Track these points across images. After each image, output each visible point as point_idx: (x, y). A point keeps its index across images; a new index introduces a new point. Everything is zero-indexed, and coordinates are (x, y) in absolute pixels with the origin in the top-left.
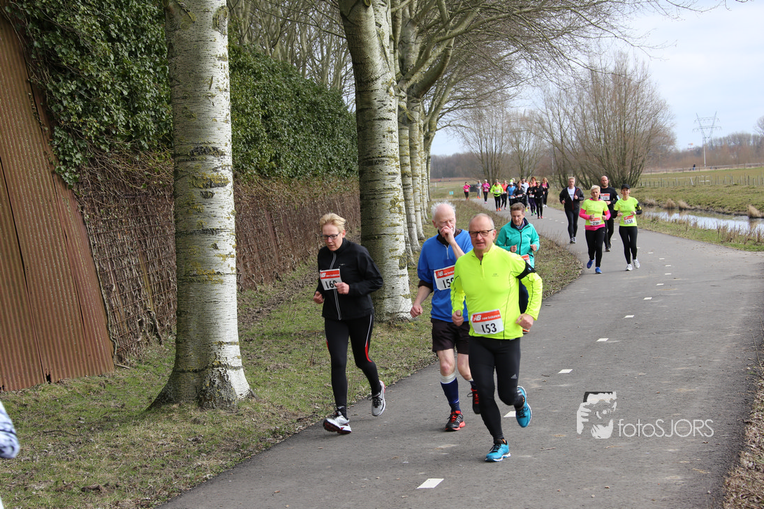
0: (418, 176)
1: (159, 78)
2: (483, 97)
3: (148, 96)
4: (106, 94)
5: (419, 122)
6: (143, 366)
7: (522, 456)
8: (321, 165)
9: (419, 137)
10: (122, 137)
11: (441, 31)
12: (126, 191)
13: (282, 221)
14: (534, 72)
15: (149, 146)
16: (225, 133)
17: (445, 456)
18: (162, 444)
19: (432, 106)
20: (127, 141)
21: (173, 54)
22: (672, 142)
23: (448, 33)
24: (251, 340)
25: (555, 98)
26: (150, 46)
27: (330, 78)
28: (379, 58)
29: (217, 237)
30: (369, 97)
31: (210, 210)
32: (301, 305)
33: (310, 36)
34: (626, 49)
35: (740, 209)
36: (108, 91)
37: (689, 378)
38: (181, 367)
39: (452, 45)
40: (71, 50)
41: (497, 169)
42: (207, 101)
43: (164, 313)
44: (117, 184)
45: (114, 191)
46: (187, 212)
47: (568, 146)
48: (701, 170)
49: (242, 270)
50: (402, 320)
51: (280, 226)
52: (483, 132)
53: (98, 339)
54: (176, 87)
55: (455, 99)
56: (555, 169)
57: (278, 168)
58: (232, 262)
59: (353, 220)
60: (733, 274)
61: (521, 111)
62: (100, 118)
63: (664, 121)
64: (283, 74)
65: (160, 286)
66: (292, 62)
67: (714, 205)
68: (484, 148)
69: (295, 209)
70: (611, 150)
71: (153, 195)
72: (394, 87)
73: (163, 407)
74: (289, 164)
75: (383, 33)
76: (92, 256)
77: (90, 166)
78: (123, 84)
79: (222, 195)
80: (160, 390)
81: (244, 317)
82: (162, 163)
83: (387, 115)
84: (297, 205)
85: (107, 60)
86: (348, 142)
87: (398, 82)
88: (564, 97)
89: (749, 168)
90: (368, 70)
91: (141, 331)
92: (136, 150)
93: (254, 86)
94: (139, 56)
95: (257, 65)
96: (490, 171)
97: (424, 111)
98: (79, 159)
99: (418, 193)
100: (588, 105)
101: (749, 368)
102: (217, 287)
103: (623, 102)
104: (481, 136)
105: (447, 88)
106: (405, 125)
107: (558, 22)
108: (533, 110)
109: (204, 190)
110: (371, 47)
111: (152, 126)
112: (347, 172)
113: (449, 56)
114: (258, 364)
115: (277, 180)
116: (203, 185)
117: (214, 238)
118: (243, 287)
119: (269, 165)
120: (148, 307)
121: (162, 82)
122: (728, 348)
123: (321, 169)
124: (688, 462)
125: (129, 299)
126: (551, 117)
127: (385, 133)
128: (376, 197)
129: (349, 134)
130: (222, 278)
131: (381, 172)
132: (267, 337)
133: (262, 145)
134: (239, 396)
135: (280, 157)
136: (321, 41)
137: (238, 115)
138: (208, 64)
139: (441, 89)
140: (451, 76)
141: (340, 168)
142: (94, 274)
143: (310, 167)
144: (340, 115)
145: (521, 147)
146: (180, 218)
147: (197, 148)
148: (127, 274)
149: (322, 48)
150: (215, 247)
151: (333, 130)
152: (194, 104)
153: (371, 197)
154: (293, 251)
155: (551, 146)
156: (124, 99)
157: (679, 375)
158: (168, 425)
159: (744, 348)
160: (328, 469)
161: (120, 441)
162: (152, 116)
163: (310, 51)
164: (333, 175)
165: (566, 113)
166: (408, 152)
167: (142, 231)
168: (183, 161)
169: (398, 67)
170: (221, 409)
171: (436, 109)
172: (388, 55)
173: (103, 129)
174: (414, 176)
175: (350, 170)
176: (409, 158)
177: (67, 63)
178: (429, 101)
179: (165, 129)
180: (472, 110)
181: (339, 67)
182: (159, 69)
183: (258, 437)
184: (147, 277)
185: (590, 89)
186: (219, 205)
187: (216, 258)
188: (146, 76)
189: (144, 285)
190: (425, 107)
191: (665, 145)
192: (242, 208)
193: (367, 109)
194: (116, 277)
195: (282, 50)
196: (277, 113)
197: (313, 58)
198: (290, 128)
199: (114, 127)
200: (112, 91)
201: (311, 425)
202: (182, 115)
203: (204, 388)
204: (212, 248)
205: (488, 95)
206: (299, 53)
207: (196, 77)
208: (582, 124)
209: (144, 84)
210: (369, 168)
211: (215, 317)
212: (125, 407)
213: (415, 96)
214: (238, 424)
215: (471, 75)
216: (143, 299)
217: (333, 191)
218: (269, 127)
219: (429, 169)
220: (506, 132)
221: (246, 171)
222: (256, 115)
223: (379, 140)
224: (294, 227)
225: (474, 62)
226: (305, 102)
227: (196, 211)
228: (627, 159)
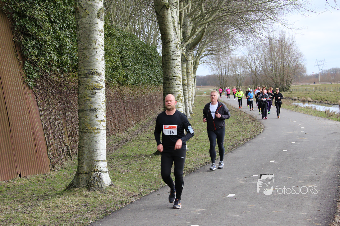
0: (190, 85)
1: (73, 40)
2: (221, 50)
3: (68, 47)
5: (191, 61)
6: (63, 170)
7: (235, 215)
8: (147, 79)
9: (191, 68)
10: (56, 66)
11: (201, 20)
12: (57, 91)
13: (128, 105)
14: (243, 39)
15: (67, 70)
16: (102, 65)
17: (200, 214)
18: (71, 207)
19: (197, 53)
20: (58, 68)
21: (79, 29)
22: (305, 71)
23: (205, 21)
24: (113, 159)
25: (253, 51)
26: (69, 25)
27: (152, 40)
28: (173, 32)
29: (97, 112)
30: (168, 50)
31: (94, 100)
32: (136, 143)
33: (143, 21)
34: (285, 29)
35: (335, 102)
36: (49, 45)
37: (312, 180)
38: (80, 171)
39: (206, 27)
40: (33, 26)
41: (226, 82)
42: (94, 51)
43: (74, 146)
44: (53, 87)
45: (51, 90)
46: (84, 101)
47: (258, 72)
48: (318, 84)
49: (109, 126)
51: (127, 107)
53: (43, 157)
54: (80, 44)
55: (208, 50)
56: (252, 82)
57: (127, 81)
58: (104, 124)
59: (161, 104)
60: (332, 132)
61: (237, 56)
62: (45, 58)
63: (301, 62)
64: (130, 38)
65: (72, 133)
66: (135, 33)
67: (324, 100)
68: (220, 73)
69: (134, 99)
70: (278, 75)
71: (70, 92)
72: (180, 45)
73: (71, 190)
74: (132, 79)
75: (175, 21)
76: (41, 120)
77: (41, 79)
78: (56, 42)
79: (100, 93)
80: (70, 181)
81: (110, 148)
82: (73, 78)
83: (176, 58)
84: (135, 97)
85: (49, 31)
86: (159, 69)
87: (181, 43)
88: (256, 50)
89: (339, 84)
90: (167, 37)
91: (63, 154)
92: (62, 72)
93: (117, 44)
94: (64, 29)
95: (118, 34)
96: (223, 83)
97: (194, 56)
98: (36, 76)
99: (190, 93)
100: (267, 55)
101: (339, 176)
102: (97, 135)
103: (283, 53)
104: (219, 67)
105: (204, 46)
106: (185, 62)
107: (254, 17)
108: (242, 56)
109: (92, 91)
110: (169, 27)
111: (69, 61)
113: (205, 31)
114: (116, 170)
115: (126, 86)
116: (91, 88)
117: (96, 113)
118: (108, 135)
119: (123, 79)
120: (66, 143)
121: (74, 42)
122: (329, 166)
123: (146, 81)
124: (311, 219)
125: (58, 139)
126: (251, 59)
127: (175, 66)
129: (159, 66)
131: (173, 84)
132: (120, 157)
133: (120, 70)
134: (106, 185)
135: (127, 76)
136: (148, 24)
137: (109, 57)
138: (94, 34)
139: (201, 46)
140: (206, 40)
141: (155, 81)
142: (42, 128)
143: (142, 80)
144: (155, 57)
145: (237, 72)
146: (81, 103)
147: (89, 72)
148: (57, 128)
149: (148, 27)
150: (97, 117)
151: (152, 64)
152: (88, 52)
154: (133, 118)
155: (251, 72)
156: (57, 49)
157: (307, 178)
158: (73, 198)
159: (337, 166)
161: (51, 205)
162: (69, 57)
163: (142, 28)
164: (152, 84)
165: (258, 57)
166: (186, 74)
167: (64, 109)
168: (82, 77)
169: (182, 36)
170: (98, 191)
171: (199, 55)
172: (177, 31)
173: (47, 62)
174: (188, 85)
175: (159, 82)
176: (186, 77)
177: (31, 32)
178: (196, 51)
179: (76, 62)
180: (215, 56)
181: (156, 35)
182: (73, 36)
183: (114, 204)
184: (66, 129)
185: (268, 47)
186: (99, 98)
187: (97, 122)
188: (67, 39)
189: (65, 133)
190: (194, 54)
191: (302, 73)
192: (110, 98)
193: (167, 55)
194: (52, 129)
195: (130, 27)
196: (127, 56)
197: (144, 31)
198: (133, 63)
199: (52, 62)
200: (51, 45)
201: (139, 199)
202: (82, 57)
203: (90, 181)
204: (95, 118)
205: (223, 49)
206: (137, 29)
207: (89, 40)
208: (264, 63)
209: (66, 42)
210: (167, 81)
211: (96, 149)
212: (54, 189)
213: (189, 49)
214: (105, 198)
215: (215, 40)
216: (64, 139)
217: (152, 91)
218: (123, 62)
219: (196, 81)
220: (231, 66)
221: (112, 82)
222: (117, 57)
223: (172, 69)
224: (134, 107)
225: (216, 34)
226: (140, 51)
227: (88, 101)
228: (285, 78)
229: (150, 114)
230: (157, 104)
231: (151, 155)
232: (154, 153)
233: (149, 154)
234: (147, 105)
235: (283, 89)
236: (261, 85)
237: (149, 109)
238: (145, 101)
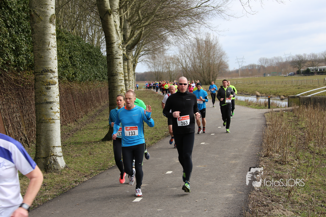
0: (131, 81)
1: (27, 42)
2: (156, 50)
3: (23, 49)
4: (6, 48)
5: (131, 59)
8: (93, 76)
9: (131, 66)
10: (13, 65)
11: (139, 24)
12: (15, 87)
14: (175, 40)
15: (24, 69)
16: (55, 64)
17: (143, 189)
19: (136, 53)
20: (15, 67)
21: (34, 33)
22: (227, 67)
23: (142, 25)
24: (66, 145)
25: (183, 50)
26: (24, 29)
27: (95, 42)
28: (115, 35)
30: (112, 50)
31: (49, 94)
32: (85, 131)
33: (87, 26)
34: (210, 32)
35: (253, 93)
36: (7, 47)
37: (235, 157)
38: (38, 156)
39: (143, 30)
41: (161, 78)
42: (48, 51)
43: (30, 135)
44: (11, 84)
45: (10, 87)
46: (40, 95)
47: (189, 69)
48: (238, 78)
49: (62, 118)
51: (76, 100)
54: (35, 46)
55: (145, 50)
57: (75, 78)
58: (58, 115)
59: (105, 98)
61: (170, 55)
62: (3, 58)
63: (224, 59)
64: (77, 41)
65: (29, 124)
66: (80, 36)
67: (244, 91)
68: (156, 69)
69: (82, 94)
70: (205, 71)
71: (26, 88)
72: (121, 46)
74: (80, 76)
75: (117, 25)
76: (1, 113)
78: (13, 44)
79: (54, 88)
81: (63, 136)
82: (29, 76)
83: (119, 57)
84: (83, 92)
85: (6, 35)
86: (103, 67)
87: (122, 44)
88: (186, 50)
89: (256, 77)
90: (111, 39)
92: (19, 70)
93: (65, 45)
94: (19, 33)
95: (67, 37)
96: (159, 79)
97: (133, 55)
99: (131, 87)
100: (196, 53)
101: (257, 153)
102: (52, 124)
103: (209, 52)
104: (155, 65)
105: (141, 46)
106: (126, 61)
107: (184, 21)
108: (175, 55)
110: (112, 30)
111: (25, 61)
113: (142, 34)
114: (68, 155)
115: (75, 82)
116: (46, 84)
117: (51, 105)
118: (63, 123)
119: (72, 77)
120: (24, 133)
121: (29, 44)
122: (249, 146)
123: (92, 78)
124: (235, 189)
125: (16, 130)
126: (182, 58)
127: (118, 64)
128: (115, 89)
129: (103, 64)
130: (54, 121)
131: (117, 79)
132: (72, 144)
133: (69, 69)
134: (61, 167)
135: (76, 74)
136: (92, 28)
137: (59, 57)
138: (48, 37)
139: (139, 47)
140: (143, 42)
142: (2, 120)
143: (88, 77)
145: (171, 69)
146: (37, 97)
147: (44, 70)
148: (15, 120)
149: (92, 30)
150: (52, 109)
151: (97, 63)
152: (42, 52)
153: (113, 89)
154: (82, 110)
155: (182, 69)
156: (13, 50)
157: (231, 156)
159: (255, 146)
160: (97, 195)
162: (25, 57)
163: (87, 32)
164: (97, 80)
166: (127, 71)
167: (21, 103)
168: (38, 75)
169: (122, 38)
170: (54, 172)
171: (138, 54)
172: (119, 34)
173: (5, 62)
174: (129, 81)
175: (104, 78)
176: (127, 73)
179: (30, 62)
180: (151, 55)
182: (27, 39)
183: (69, 183)
184: (23, 121)
185: (196, 47)
186: (53, 92)
187: (52, 113)
188: (22, 41)
189: (22, 124)
191: (225, 69)
193: (111, 54)
194: (11, 121)
195: (76, 31)
196: (75, 56)
197: (88, 34)
198: (80, 62)
199: (9, 61)
200: (8, 47)
201: (90, 178)
202: (37, 57)
203: (47, 164)
204: (50, 109)
205: (157, 49)
206: (83, 32)
207: (43, 42)
208: (194, 60)
209: (22, 44)
210: (112, 77)
211: (52, 136)
213: (129, 49)
214: (61, 178)
215: (151, 41)
216: (22, 130)
217: (97, 87)
218: (72, 61)
219: (135, 78)
220: (165, 64)
221: (63, 79)
222: (67, 57)
223: (116, 67)
224: (82, 101)
225: (152, 36)
226: (86, 52)
227: (43, 95)
228: (211, 74)
229: (96, 107)
230: (102, 97)
231: (99, 141)
232: (101, 140)
233: (98, 140)
234: (94, 98)
236: (191, 79)
237: (95, 102)
238: (91, 95)
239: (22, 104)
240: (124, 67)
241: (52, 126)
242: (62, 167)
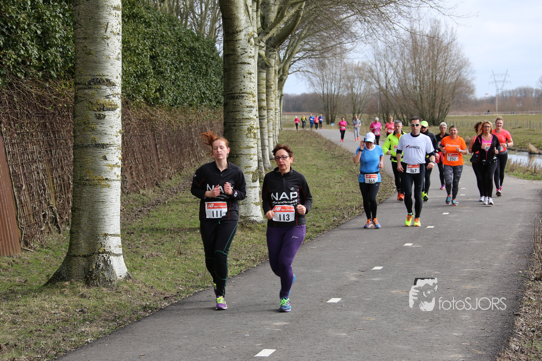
0: (272, 110)
1: (67, 22)
2: (327, 50)
3: (58, 36)
4: (23, 32)
5: (275, 67)
6: (44, 250)
7: (339, 334)
8: (196, 97)
9: (274, 79)
10: (35, 67)
12: (37, 110)
13: (162, 140)
14: (366, 32)
15: (56, 75)
16: (116, 69)
17: (279, 331)
18: (55, 313)
19: (286, 55)
20: (39, 71)
21: (77, 3)
22: (472, 92)
24: (133, 233)
25: (383, 53)
27: (207, 29)
28: (243, 15)
29: (107, 150)
30: (234, 45)
31: (102, 129)
32: (174, 207)
34: (439, 17)
35: (522, 146)
36: (25, 30)
37: (474, 277)
38: (74, 253)
41: (335, 107)
42: (103, 42)
43: (64, 209)
44: (30, 104)
45: (27, 110)
46: (84, 130)
47: (392, 92)
48: (494, 115)
49: (127, 175)
50: (252, 222)
51: (161, 144)
52: (325, 77)
54: (78, 29)
55: (304, 50)
56: (380, 109)
57: (161, 98)
58: (118, 171)
60: (513, 197)
61: (356, 62)
62: (17, 52)
63: (467, 75)
64: (168, 24)
65: (61, 187)
66: (177, 15)
68: (325, 90)
69: (173, 131)
70: (425, 96)
71: (59, 114)
72: (255, 39)
73: (57, 284)
74: (170, 95)
76: (7, 161)
77: (8, 89)
78: (37, 25)
79: (112, 117)
80: (56, 270)
81: (126, 214)
82: (65, 89)
83: (248, 60)
84: (175, 128)
85: (25, 5)
86: (218, 80)
87: (258, 34)
88: (389, 53)
89: (531, 114)
90: (234, 24)
91: (44, 222)
92: (47, 78)
93: (144, 32)
94: (51, 3)
95: (148, 15)
96: (329, 108)
97: (280, 59)
99: (271, 123)
100: (408, 60)
101: (521, 272)
102: (105, 190)
103: (436, 58)
104: (323, 80)
105: (298, 41)
106: (263, 69)
108: (365, 61)
109: (98, 113)
110: (238, 5)
111: (60, 60)
112: (216, 104)
113: (300, 16)
114: (136, 252)
115: (160, 107)
116: (97, 108)
117: (104, 152)
118: (124, 191)
119: (154, 95)
120: (51, 203)
121: (69, 25)
122: (505, 255)
123: (196, 100)
124: (469, 344)
125: (36, 196)
126: (379, 68)
127: (246, 75)
128: (236, 124)
129: (219, 74)
130: (109, 183)
131: (240, 105)
132: (145, 231)
133: (149, 79)
134: (119, 278)
135: (162, 90)
137: (130, 54)
138: (105, 12)
139: (294, 42)
140: (302, 32)
141: (211, 101)
142: (8, 176)
143: (187, 98)
145: (355, 90)
146: (78, 134)
147: (94, 79)
148: (35, 176)
149: (201, 5)
150: (105, 158)
151: (207, 70)
152: (92, 44)
153: (232, 124)
154: (171, 164)
155: (378, 90)
156: (38, 36)
157: (466, 275)
158: (60, 298)
159: (518, 256)
160: (185, 339)
161: (21, 309)
162: (60, 52)
163: (192, 7)
164: (205, 106)
165: (391, 65)
166: (265, 90)
167: (49, 143)
168: (82, 88)
169: (259, 23)
170: (104, 287)
172: (250, 13)
173: (20, 60)
174: (269, 109)
176: (265, 95)
178: (284, 51)
179: (71, 62)
180: (317, 59)
181: (214, 21)
182: (67, 15)
183: (132, 310)
184: (51, 179)
185: (410, 47)
186: (109, 125)
187: (105, 167)
188: (57, 20)
189: (48, 186)
190: (280, 55)
191: (466, 94)
192: (131, 128)
193: (232, 54)
194: (26, 178)
195: (169, 5)
196: (162, 55)
197: (194, 13)
198: (172, 67)
199: (28, 59)
201: (174, 302)
202: (82, 52)
203: (91, 270)
204: (102, 159)
205: (331, 48)
206: (183, 8)
207: (95, 22)
208: (403, 75)
209: (55, 26)
210: (231, 101)
211: (103, 214)
212: (28, 282)
213: (272, 47)
214: (117, 299)
215: (318, 32)
216: (47, 197)
217: (205, 118)
218: (156, 65)
219: (282, 104)
220: (344, 78)
221: (136, 99)
222: (145, 56)
223: (240, 80)
224: (173, 145)
225: (320, 22)
226: (185, 47)
227: (91, 129)
228: (436, 103)
229: (201, 158)
234: (196, 142)
235: (433, 121)
236: (396, 113)
237: (199, 148)
238: (192, 135)
239: (50, 145)
240: (258, 82)
241: (104, 194)
242: (120, 276)
